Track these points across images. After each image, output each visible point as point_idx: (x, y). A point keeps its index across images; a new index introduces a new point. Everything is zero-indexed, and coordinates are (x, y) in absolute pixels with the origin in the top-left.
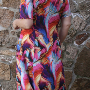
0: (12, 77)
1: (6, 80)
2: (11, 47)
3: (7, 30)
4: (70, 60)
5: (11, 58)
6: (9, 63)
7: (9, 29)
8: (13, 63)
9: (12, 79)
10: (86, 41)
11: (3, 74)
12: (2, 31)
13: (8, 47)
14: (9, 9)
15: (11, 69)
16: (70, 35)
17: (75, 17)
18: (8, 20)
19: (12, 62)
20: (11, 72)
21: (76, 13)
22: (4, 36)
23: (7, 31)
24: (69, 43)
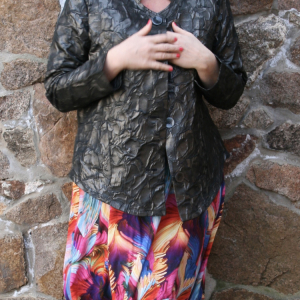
10: (247, 161)
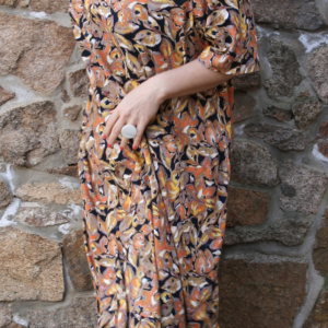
0: (71, 288)
1: (48, 301)
2: (64, 169)
3: (48, 103)
4: (296, 217)
5: (67, 213)
6: (60, 234)
7: (57, 99)
8: (73, 235)
9: (69, 297)
11: (36, 277)
12: (29, 107)
13: (51, 172)
14: (57, 20)
15: (68, 258)
16: (297, 122)
17: (314, 49)
18: (53, 62)
19: (71, 230)
20: (67, 269)
21: (318, 35)
22: (38, 128)
23: (47, 108)
24: (293, 150)
